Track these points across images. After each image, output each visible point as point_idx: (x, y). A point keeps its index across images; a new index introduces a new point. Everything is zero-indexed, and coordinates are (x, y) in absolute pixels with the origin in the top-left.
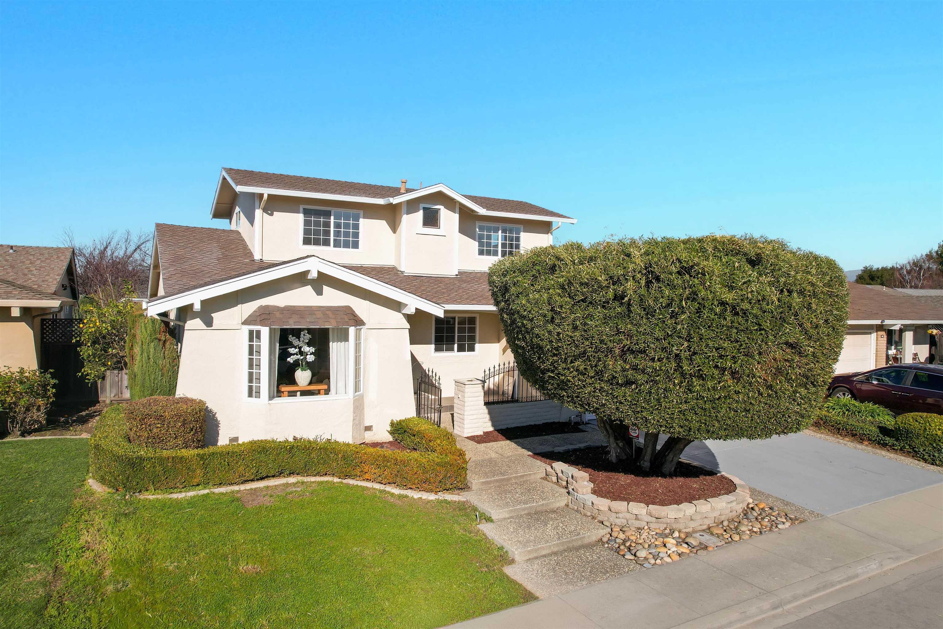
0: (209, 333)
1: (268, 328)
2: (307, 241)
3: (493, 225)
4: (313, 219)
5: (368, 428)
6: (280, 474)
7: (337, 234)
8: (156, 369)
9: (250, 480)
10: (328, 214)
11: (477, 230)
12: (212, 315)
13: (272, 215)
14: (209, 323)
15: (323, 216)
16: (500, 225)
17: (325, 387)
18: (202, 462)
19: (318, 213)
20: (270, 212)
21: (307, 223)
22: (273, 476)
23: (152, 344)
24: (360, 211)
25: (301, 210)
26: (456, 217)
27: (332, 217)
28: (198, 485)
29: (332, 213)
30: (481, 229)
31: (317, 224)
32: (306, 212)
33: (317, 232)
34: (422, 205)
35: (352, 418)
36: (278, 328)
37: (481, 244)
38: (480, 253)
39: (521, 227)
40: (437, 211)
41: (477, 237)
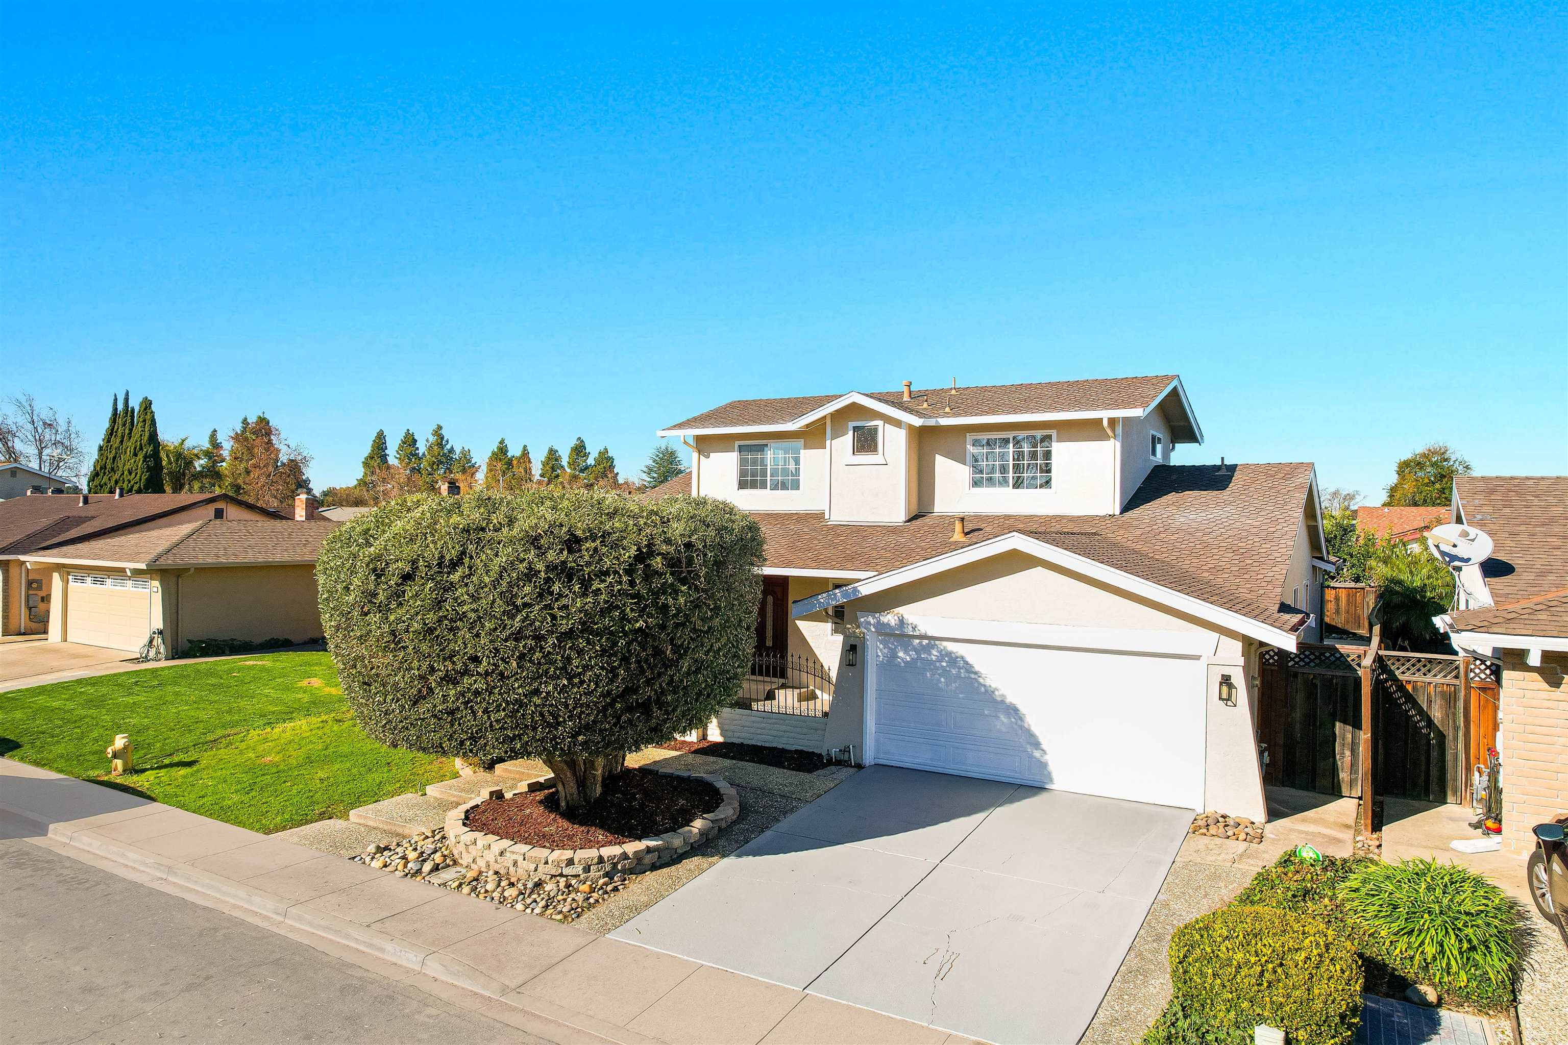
3: (998, 436)
4: (749, 456)
7: (775, 473)
10: (764, 450)
11: (968, 447)
13: (708, 458)
15: (759, 452)
16: (1011, 435)
20: (706, 454)
21: (743, 462)
24: (799, 440)
25: (737, 447)
26: (899, 434)
27: (769, 453)
29: (769, 447)
30: (975, 444)
31: (754, 462)
32: (742, 451)
33: (753, 473)
34: (852, 424)
37: (977, 470)
38: (976, 483)
39: (1054, 433)
40: (875, 429)
41: (969, 458)
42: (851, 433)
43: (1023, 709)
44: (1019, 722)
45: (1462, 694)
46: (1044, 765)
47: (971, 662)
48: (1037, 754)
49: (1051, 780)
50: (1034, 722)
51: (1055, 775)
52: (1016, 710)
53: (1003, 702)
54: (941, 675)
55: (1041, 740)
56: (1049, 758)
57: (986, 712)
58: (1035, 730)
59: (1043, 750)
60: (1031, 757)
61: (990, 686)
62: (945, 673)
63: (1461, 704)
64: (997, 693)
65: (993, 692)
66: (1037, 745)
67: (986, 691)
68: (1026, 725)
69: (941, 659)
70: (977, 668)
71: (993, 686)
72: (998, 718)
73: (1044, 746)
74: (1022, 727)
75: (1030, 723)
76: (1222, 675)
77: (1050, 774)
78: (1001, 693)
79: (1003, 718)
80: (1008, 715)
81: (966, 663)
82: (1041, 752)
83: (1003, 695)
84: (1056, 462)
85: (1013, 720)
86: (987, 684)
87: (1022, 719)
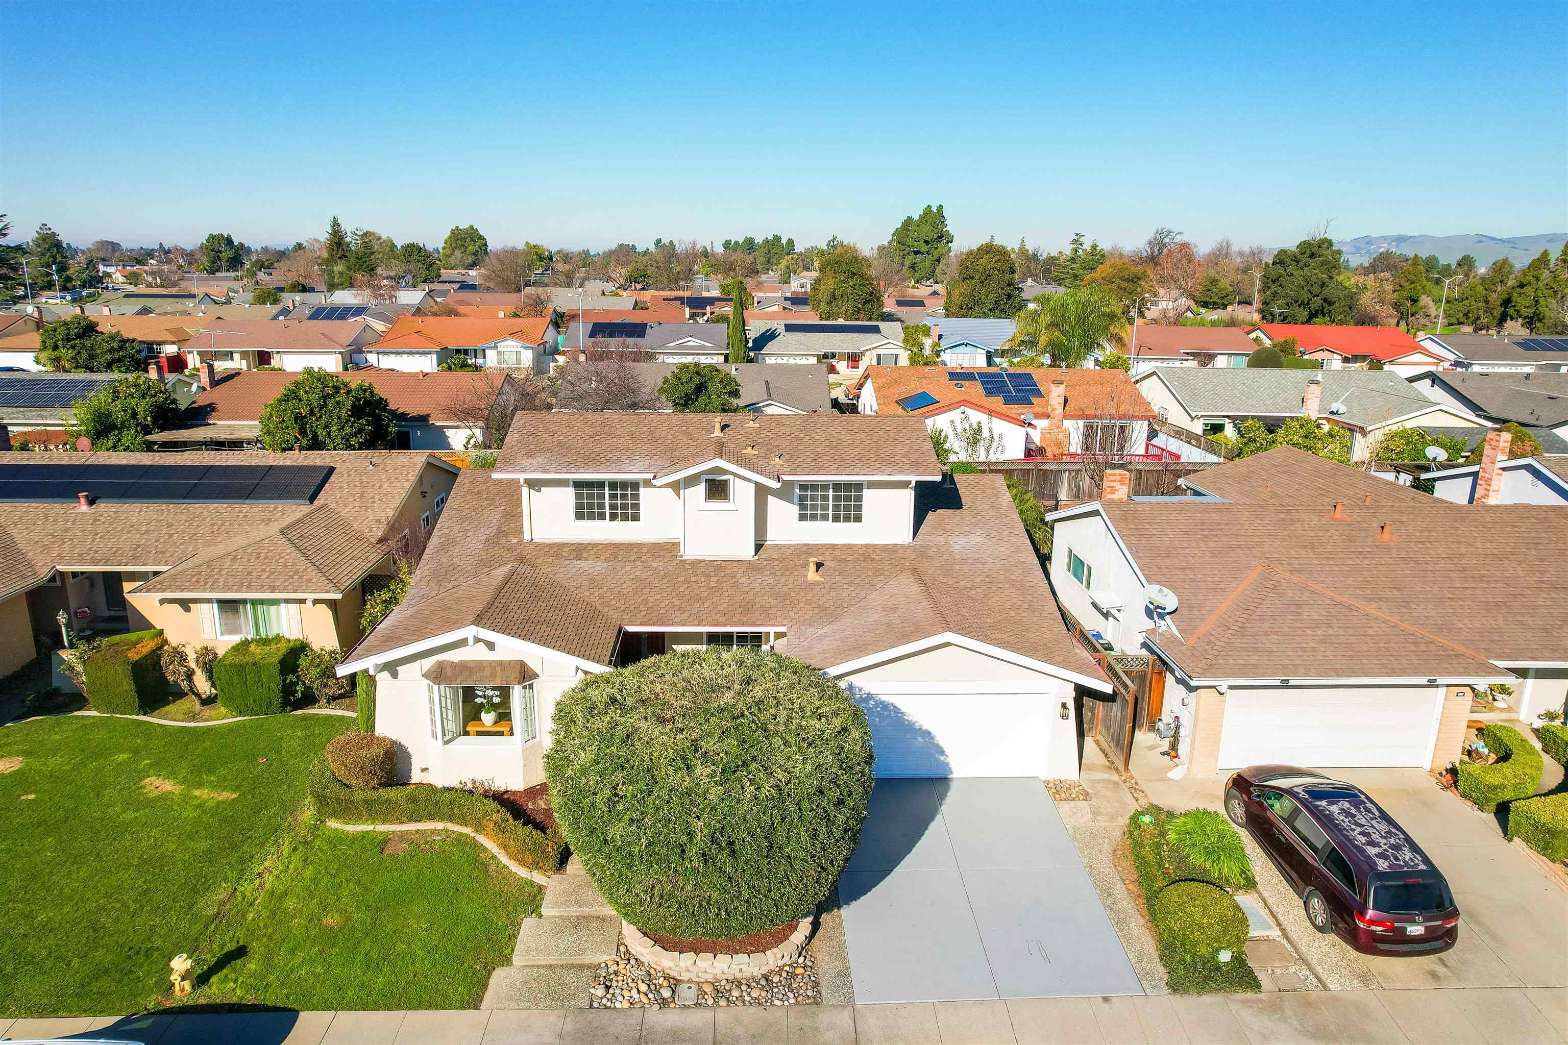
0: (395, 681)
1: (436, 680)
2: (580, 516)
3: (820, 482)
4: (585, 492)
7: (613, 506)
8: (370, 705)
10: (601, 485)
11: (797, 491)
12: (397, 671)
13: (540, 491)
14: (395, 675)
15: (597, 487)
16: (831, 483)
17: (508, 729)
19: (589, 485)
20: (538, 489)
21: (578, 496)
22: (427, 820)
25: (571, 487)
27: (607, 489)
29: (607, 484)
30: (802, 488)
31: (590, 496)
32: (577, 485)
33: (591, 506)
35: (522, 765)
37: (802, 507)
38: (802, 517)
39: (865, 482)
41: (796, 499)
42: (705, 486)
45: (1149, 676)
46: (948, 764)
47: (898, 706)
48: (942, 758)
49: (952, 773)
50: (942, 739)
51: (954, 770)
52: (929, 733)
54: (876, 717)
55: (946, 750)
56: (949, 760)
58: (942, 743)
60: (938, 760)
62: (880, 715)
63: (1148, 682)
66: (942, 752)
68: (935, 742)
69: (876, 705)
70: (903, 710)
71: (914, 720)
72: (916, 739)
73: (947, 753)
74: (932, 743)
76: (1062, 703)
77: (950, 769)
79: (920, 739)
80: (923, 737)
81: (895, 707)
82: (944, 757)
83: (920, 725)
84: (865, 503)
85: (927, 740)
86: (910, 719)
87: (932, 738)
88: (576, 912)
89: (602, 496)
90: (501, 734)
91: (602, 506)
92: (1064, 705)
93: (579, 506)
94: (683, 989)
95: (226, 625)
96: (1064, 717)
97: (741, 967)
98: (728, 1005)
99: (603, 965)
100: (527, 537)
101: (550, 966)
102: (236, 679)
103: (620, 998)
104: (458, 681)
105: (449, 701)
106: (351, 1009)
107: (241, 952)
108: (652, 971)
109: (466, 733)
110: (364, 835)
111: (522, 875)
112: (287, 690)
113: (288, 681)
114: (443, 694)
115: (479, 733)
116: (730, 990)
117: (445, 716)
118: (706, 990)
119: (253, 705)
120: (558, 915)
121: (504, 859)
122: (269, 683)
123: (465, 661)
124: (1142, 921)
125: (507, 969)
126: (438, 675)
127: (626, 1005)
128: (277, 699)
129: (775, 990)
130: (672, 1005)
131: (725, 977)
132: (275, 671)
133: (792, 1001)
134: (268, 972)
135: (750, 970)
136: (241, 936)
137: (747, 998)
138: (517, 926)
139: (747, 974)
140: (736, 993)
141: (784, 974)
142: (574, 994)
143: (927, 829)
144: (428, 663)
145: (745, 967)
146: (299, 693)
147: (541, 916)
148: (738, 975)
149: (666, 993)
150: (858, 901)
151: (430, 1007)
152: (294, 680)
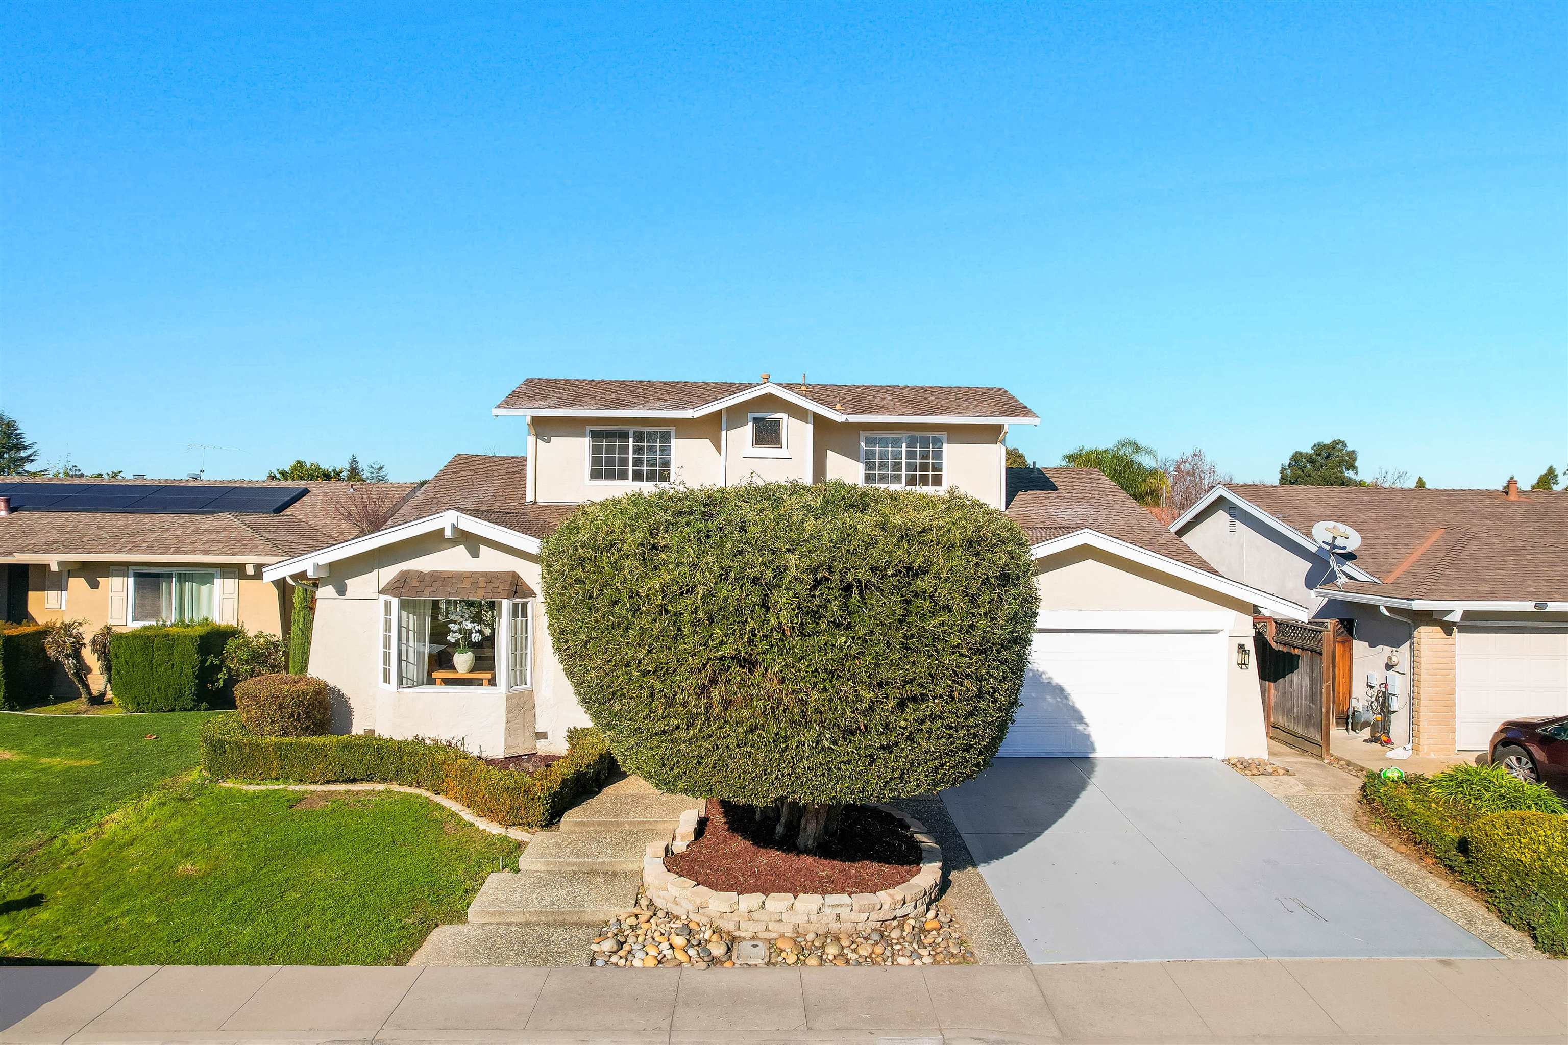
0: (342, 603)
1: (397, 599)
2: (596, 475)
3: (891, 435)
4: (604, 443)
5: (543, 735)
6: (369, 779)
7: (637, 462)
8: (305, 642)
9: (333, 781)
10: (624, 436)
11: (863, 444)
12: (346, 581)
13: (548, 441)
14: (341, 591)
15: (619, 438)
16: (904, 435)
17: (489, 676)
18: (279, 753)
19: (610, 435)
20: (546, 438)
21: (596, 449)
22: (363, 779)
23: (302, 613)
24: (671, 428)
25: (588, 432)
26: (808, 429)
27: (631, 440)
28: (277, 779)
29: (631, 434)
30: (868, 441)
31: (611, 450)
32: (595, 435)
33: (611, 462)
34: (751, 416)
35: (504, 719)
36: (429, 600)
37: (870, 466)
38: (868, 479)
39: (944, 436)
40: (778, 422)
41: (862, 455)
42: (751, 424)
43: (1068, 688)
44: (1065, 701)
46: (1088, 737)
48: (1080, 728)
49: (1094, 750)
50: (1079, 700)
51: (1097, 745)
52: (1062, 690)
53: (1049, 683)
55: (1084, 715)
56: (1091, 730)
57: (1033, 695)
58: (1080, 705)
59: (1086, 724)
60: (1075, 730)
61: (1038, 670)
64: (1044, 676)
65: (1040, 676)
66: (1080, 719)
67: (1034, 675)
68: (1071, 703)
71: (1041, 670)
72: (1045, 699)
73: (1087, 720)
74: (1067, 705)
75: (1074, 700)
76: (1239, 644)
77: (1092, 744)
78: (1047, 676)
79: (1050, 699)
80: (1055, 696)
82: (1084, 725)
83: (1049, 678)
85: (1059, 699)
86: (1035, 669)
87: (1067, 698)
88: (572, 864)
89: (625, 450)
90: (479, 683)
91: (624, 462)
92: (1241, 647)
93: (596, 461)
94: (745, 947)
95: (143, 606)
96: (1243, 664)
97: (838, 910)
98: (821, 965)
99: (613, 921)
100: (530, 497)
101: (528, 924)
102: (138, 658)
103: (640, 954)
104: (427, 592)
105: (411, 633)
106: (189, 964)
107: (35, 901)
108: (691, 925)
109: (431, 682)
110: (267, 795)
111: (494, 832)
112: (205, 674)
113: (208, 663)
114: (404, 624)
115: (447, 682)
116: (823, 947)
117: (404, 657)
118: (783, 947)
119: (157, 695)
120: (543, 869)
121: (467, 816)
122: (183, 663)
123: (437, 572)
124: (1445, 883)
125: (459, 927)
126: (398, 586)
127: (651, 963)
128: (190, 686)
129: (897, 947)
130: (728, 965)
131: (813, 927)
132: (192, 648)
133: (928, 960)
134: (66, 923)
135: (854, 917)
136: (40, 885)
137: (852, 956)
138: (477, 883)
139: (847, 926)
140: (832, 950)
141: (908, 929)
142: (566, 952)
143: (1078, 797)
144: (389, 573)
145: (845, 912)
146: (221, 681)
147: (518, 871)
148: (834, 927)
149: (718, 950)
150: (1001, 860)
151: (322, 961)
152: (217, 662)
